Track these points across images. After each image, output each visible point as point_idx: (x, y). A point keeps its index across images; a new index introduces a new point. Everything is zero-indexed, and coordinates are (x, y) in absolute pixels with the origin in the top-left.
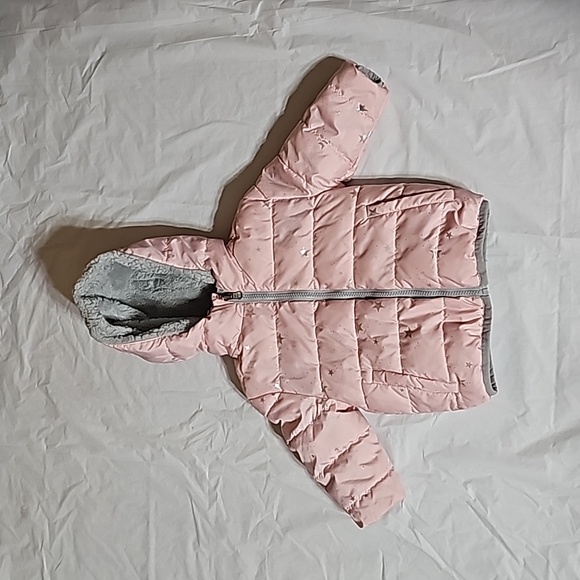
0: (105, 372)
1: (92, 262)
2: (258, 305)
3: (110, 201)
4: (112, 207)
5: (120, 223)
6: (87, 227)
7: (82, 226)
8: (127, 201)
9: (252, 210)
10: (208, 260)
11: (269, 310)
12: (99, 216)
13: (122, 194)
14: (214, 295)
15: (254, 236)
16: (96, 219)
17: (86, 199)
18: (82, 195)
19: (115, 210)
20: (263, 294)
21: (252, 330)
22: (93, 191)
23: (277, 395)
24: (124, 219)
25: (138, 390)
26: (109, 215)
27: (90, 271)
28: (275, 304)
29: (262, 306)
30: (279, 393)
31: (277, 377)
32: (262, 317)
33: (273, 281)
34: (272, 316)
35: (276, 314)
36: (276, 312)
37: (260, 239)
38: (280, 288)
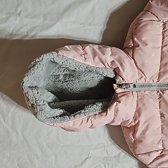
0: (20, 134)
1: (37, 60)
2: (147, 92)
3: (26, 21)
4: (27, 25)
5: (33, 36)
6: (8, 38)
7: (4, 37)
8: (39, 21)
9: (149, 27)
10: (113, 61)
11: (154, 95)
12: (17, 31)
13: (35, 17)
14: (115, 85)
15: (150, 45)
16: (14, 33)
17: (7, 19)
18: (4, 16)
19: (29, 27)
21: (146, 110)
22: (13, 14)
23: (160, 152)
24: (37, 33)
25: (45, 145)
26: (24, 30)
27: (36, 67)
28: (158, 92)
29: (150, 93)
30: (162, 150)
31: (160, 140)
32: (151, 100)
33: (158, 76)
34: (156, 100)
35: (159, 98)
36: (159, 97)
37: (154, 48)
38: (162, 81)
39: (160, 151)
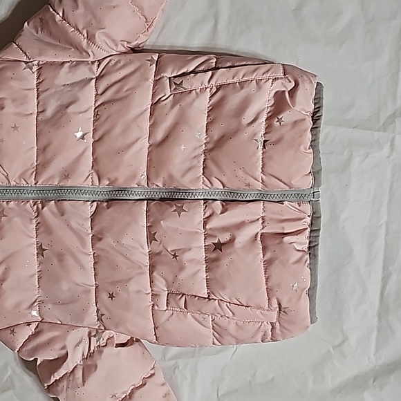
2: (12, 204)
9: (8, 74)
11: (26, 211)
15: (9, 109)
20: (19, 190)
23: (34, 326)
28: (34, 205)
29: (18, 205)
30: (37, 323)
31: (35, 302)
32: (17, 220)
33: (35, 173)
34: (31, 219)
35: (37, 217)
36: (36, 214)
37: (18, 114)
38: (43, 182)
39: (34, 324)
